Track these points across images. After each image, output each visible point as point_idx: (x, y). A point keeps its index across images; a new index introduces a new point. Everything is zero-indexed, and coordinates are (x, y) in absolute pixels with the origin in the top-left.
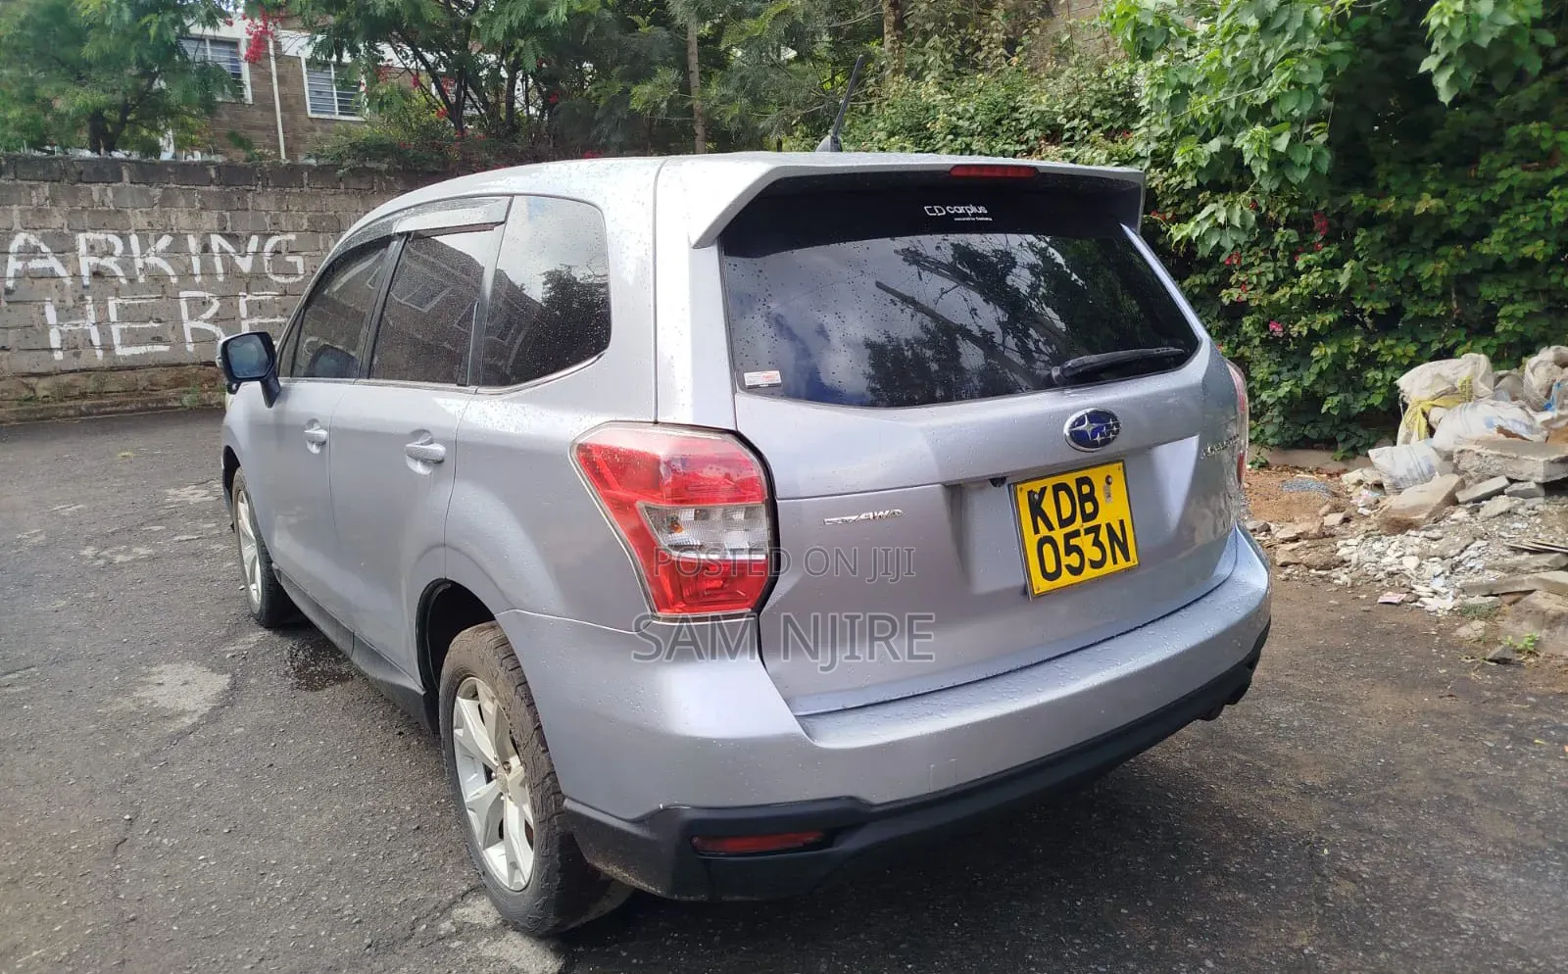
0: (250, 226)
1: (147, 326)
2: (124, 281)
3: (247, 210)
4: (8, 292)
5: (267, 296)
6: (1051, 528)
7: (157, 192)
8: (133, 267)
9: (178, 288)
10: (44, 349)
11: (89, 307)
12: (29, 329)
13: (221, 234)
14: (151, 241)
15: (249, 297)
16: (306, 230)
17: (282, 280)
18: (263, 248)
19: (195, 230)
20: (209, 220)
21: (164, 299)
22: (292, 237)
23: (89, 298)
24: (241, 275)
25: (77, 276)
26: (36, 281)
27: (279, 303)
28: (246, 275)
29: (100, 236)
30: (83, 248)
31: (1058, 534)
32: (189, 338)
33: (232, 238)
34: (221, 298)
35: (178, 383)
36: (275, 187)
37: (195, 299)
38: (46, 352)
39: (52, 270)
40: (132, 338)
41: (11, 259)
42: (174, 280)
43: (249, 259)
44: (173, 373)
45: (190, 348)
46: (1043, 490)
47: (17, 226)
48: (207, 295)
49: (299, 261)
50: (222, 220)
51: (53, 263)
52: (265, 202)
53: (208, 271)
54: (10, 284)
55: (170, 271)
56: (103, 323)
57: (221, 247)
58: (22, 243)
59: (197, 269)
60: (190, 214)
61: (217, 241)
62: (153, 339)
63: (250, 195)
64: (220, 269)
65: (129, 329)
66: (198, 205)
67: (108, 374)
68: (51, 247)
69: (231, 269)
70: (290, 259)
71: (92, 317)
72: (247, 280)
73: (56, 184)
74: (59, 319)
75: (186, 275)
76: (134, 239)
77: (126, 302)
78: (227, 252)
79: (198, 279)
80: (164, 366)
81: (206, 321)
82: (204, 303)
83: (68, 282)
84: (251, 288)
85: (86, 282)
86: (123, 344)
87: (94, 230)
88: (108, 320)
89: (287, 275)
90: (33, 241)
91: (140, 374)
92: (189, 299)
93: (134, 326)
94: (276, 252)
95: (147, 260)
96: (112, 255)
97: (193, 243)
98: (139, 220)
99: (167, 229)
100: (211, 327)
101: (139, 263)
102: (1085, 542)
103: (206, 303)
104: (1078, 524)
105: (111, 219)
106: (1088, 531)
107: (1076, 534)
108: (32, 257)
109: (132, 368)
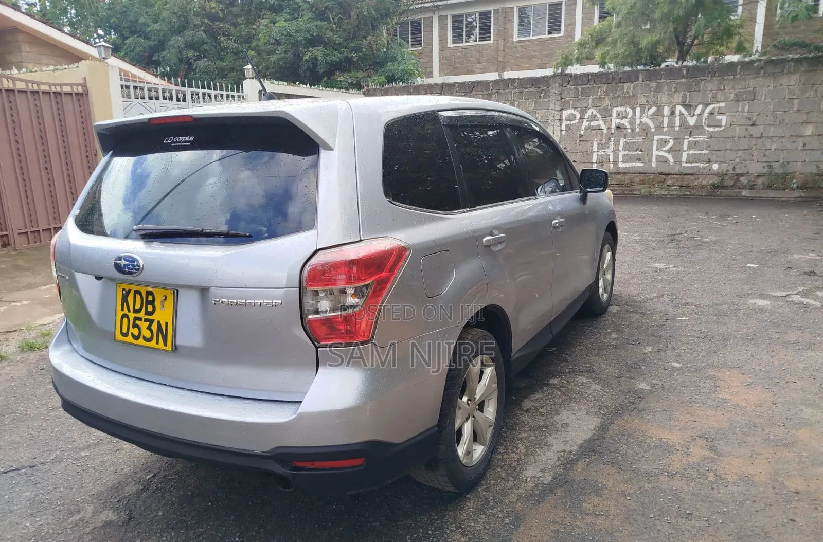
0: (699, 99)
1: (636, 153)
2: (629, 131)
3: (699, 91)
4: (581, 136)
5: (700, 138)
6: (129, 311)
7: (654, 85)
8: (635, 124)
9: (654, 134)
10: (589, 162)
11: (612, 143)
12: (585, 153)
13: (682, 105)
14: (646, 110)
15: (690, 139)
16: (732, 100)
17: (711, 129)
18: (704, 112)
19: (669, 103)
20: (678, 98)
21: (646, 140)
22: (722, 105)
23: (612, 139)
24: (689, 127)
25: (609, 128)
26: (592, 131)
27: (707, 142)
28: (691, 127)
29: (623, 109)
30: (614, 115)
31: (132, 316)
32: (654, 160)
33: (688, 107)
34: (675, 139)
35: (643, 182)
36: (718, 76)
37: (662, 139)
38: (590, 164)
39: (600, 126)
40: (627, 159)
41: (585, 121)
42: (653, 130)
43: (695, 118)
44: (641, 177)
45: (654, 165)
46: (130, 290)
47: (590, 106)
48: (668, 137)
49: (724, 119)
50: (684, 96)
51: (601, 123)
52: (710, 85)
53: (671, 125)
54: (582, 132)
55: (652, 125)
56: (616, 151)
57: (680, 112)
58: (590, 114)
59: (665, 124)
60: (668, 95)
61: (679, 109)
62: (637, 160)
63: (703, 82)
64: (677, 124)
65: (627, 154)
66: (673, 90)
67: (613, 175)
68: (601, 115)
69: (684, 124)
70: (719, 117)
71: (612, 148)
72: (691, 130)
73: (609, 85)
74: (598, 149)
75: (659, 127)
76: (638, 110)
77: (628, 141)
78: (683, 115)
79: (665, 129)
80: (639, 173)
81: (664, 151)
82: (665, 142)
83: (605, 131)
84: (693, 134)
85: (613, 132)
86: (623, 161)
87: (621, 106)
88: (618, 150)
89: (714, 127)
90: (595, 112)
91: (628, 177)
92: (658, 140)
93: (629, 153)
94: (711, 113)
95: (642, 120)
96: (627, 118)
97: (666, 111)
98: (642, 100)
99: (655, 104)
100: (666, 155)
101: (638, 122)
102: (144, 325)
103: (666, 142)
104: (142, 314)
105: (630, 101)
106: (146, 320)
107: (140, 319)
108: (594, 120)
109: (624, 173)
